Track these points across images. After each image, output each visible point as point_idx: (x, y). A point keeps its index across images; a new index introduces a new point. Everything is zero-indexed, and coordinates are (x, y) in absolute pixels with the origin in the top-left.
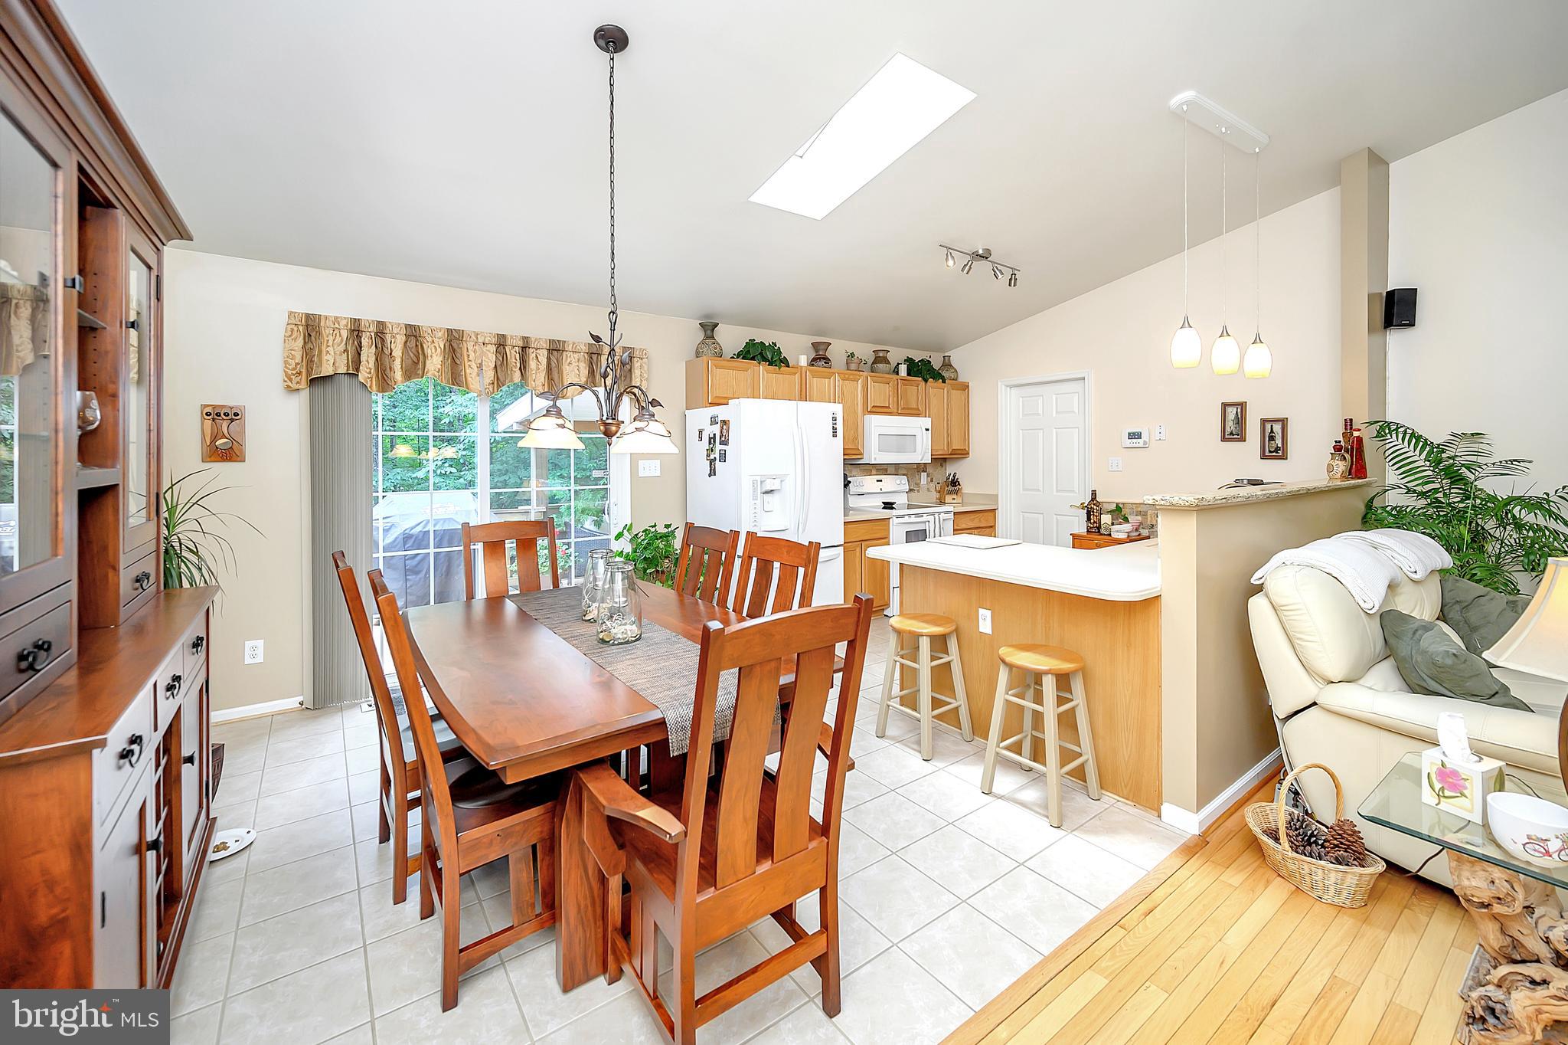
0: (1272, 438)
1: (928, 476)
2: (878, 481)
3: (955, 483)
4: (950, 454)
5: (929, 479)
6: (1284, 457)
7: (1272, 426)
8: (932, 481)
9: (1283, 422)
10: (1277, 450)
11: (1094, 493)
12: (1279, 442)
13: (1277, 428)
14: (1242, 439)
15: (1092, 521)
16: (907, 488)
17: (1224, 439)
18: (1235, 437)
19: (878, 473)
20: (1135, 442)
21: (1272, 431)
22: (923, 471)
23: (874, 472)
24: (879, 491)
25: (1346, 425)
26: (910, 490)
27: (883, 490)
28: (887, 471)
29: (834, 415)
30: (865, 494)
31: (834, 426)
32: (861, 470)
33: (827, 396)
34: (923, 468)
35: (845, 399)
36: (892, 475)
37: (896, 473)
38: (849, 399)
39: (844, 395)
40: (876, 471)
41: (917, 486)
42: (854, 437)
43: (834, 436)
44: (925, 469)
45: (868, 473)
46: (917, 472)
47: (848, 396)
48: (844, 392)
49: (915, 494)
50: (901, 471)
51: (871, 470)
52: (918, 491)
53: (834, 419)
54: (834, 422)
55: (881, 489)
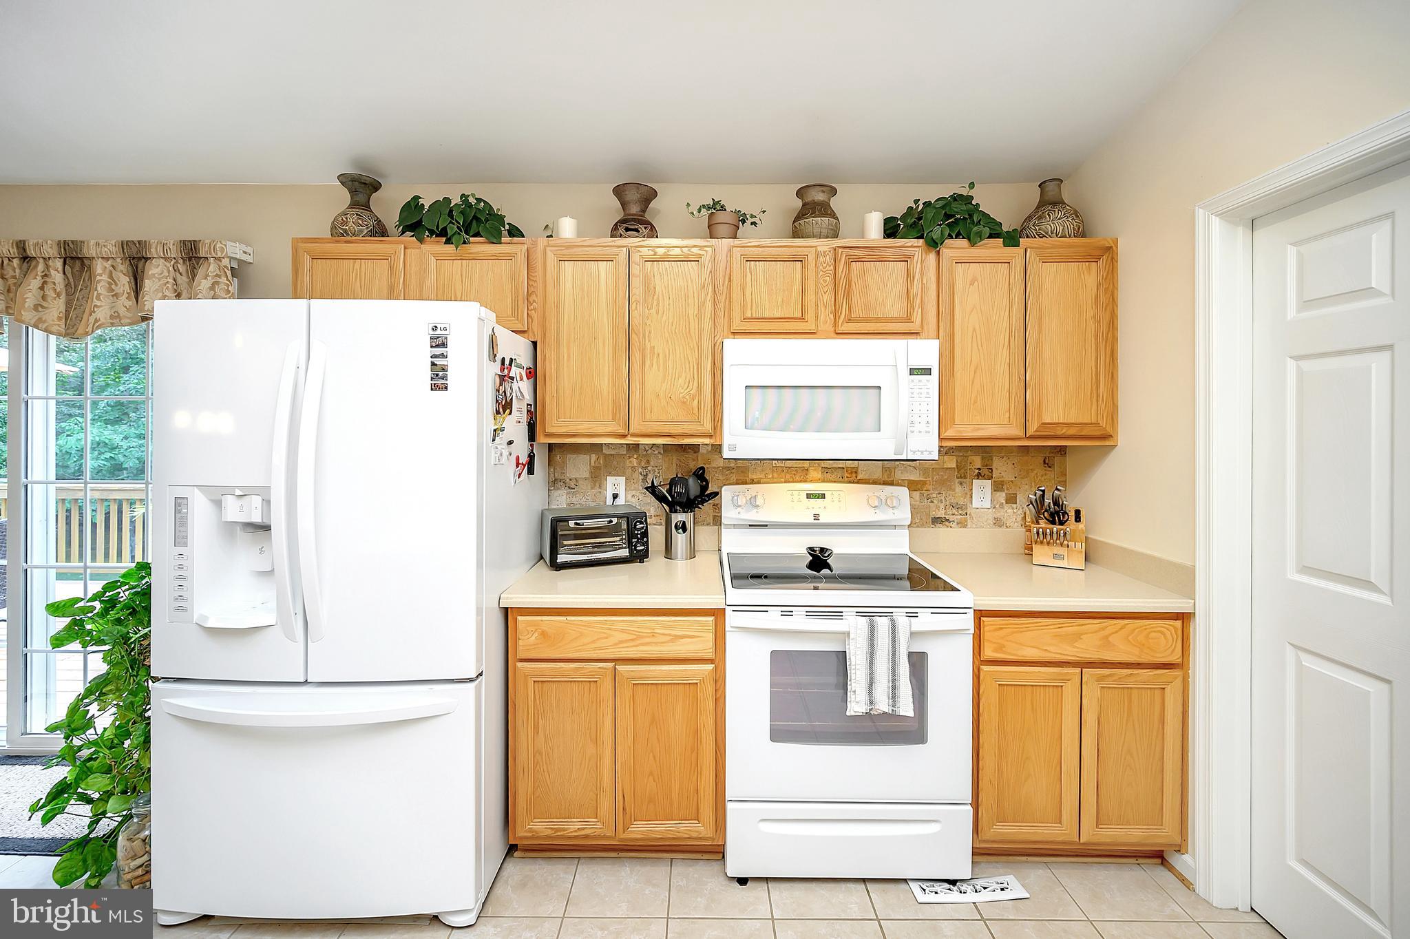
1: (998, 488)
2: (809, 496)
3: (1055, 514)
4: (1033, 438)
5: (1001, 495)
8: (1011, 500)
16: (902, 516)
19: (828, 476)
23: (814, 474)
24: (811, 520)
26: (939, 520)
28: (856, 473)
29: (438, 332)
30: (767, 526)
31: (439, 361)
32: (773, 470)
33: (604, 300)
34: (980, 469)
35: (658, 304)
36: (875, 483)
37: (886, 478)
38: (669, 305)
39: (656, 297)
40: (822, 473)
41: (956, 513)
42: (689, 395)
43: (434, 387)
44: (985, 471)
45: (797, 478)
46: (958, 478)
47: (668, 298)
48: (655, 288)
49: (949, 529)
50: (902, 473)
51: (807, 470)
52: (962, 524)
53: (439, 342)
54: (438, 351)
55: (816, 517)
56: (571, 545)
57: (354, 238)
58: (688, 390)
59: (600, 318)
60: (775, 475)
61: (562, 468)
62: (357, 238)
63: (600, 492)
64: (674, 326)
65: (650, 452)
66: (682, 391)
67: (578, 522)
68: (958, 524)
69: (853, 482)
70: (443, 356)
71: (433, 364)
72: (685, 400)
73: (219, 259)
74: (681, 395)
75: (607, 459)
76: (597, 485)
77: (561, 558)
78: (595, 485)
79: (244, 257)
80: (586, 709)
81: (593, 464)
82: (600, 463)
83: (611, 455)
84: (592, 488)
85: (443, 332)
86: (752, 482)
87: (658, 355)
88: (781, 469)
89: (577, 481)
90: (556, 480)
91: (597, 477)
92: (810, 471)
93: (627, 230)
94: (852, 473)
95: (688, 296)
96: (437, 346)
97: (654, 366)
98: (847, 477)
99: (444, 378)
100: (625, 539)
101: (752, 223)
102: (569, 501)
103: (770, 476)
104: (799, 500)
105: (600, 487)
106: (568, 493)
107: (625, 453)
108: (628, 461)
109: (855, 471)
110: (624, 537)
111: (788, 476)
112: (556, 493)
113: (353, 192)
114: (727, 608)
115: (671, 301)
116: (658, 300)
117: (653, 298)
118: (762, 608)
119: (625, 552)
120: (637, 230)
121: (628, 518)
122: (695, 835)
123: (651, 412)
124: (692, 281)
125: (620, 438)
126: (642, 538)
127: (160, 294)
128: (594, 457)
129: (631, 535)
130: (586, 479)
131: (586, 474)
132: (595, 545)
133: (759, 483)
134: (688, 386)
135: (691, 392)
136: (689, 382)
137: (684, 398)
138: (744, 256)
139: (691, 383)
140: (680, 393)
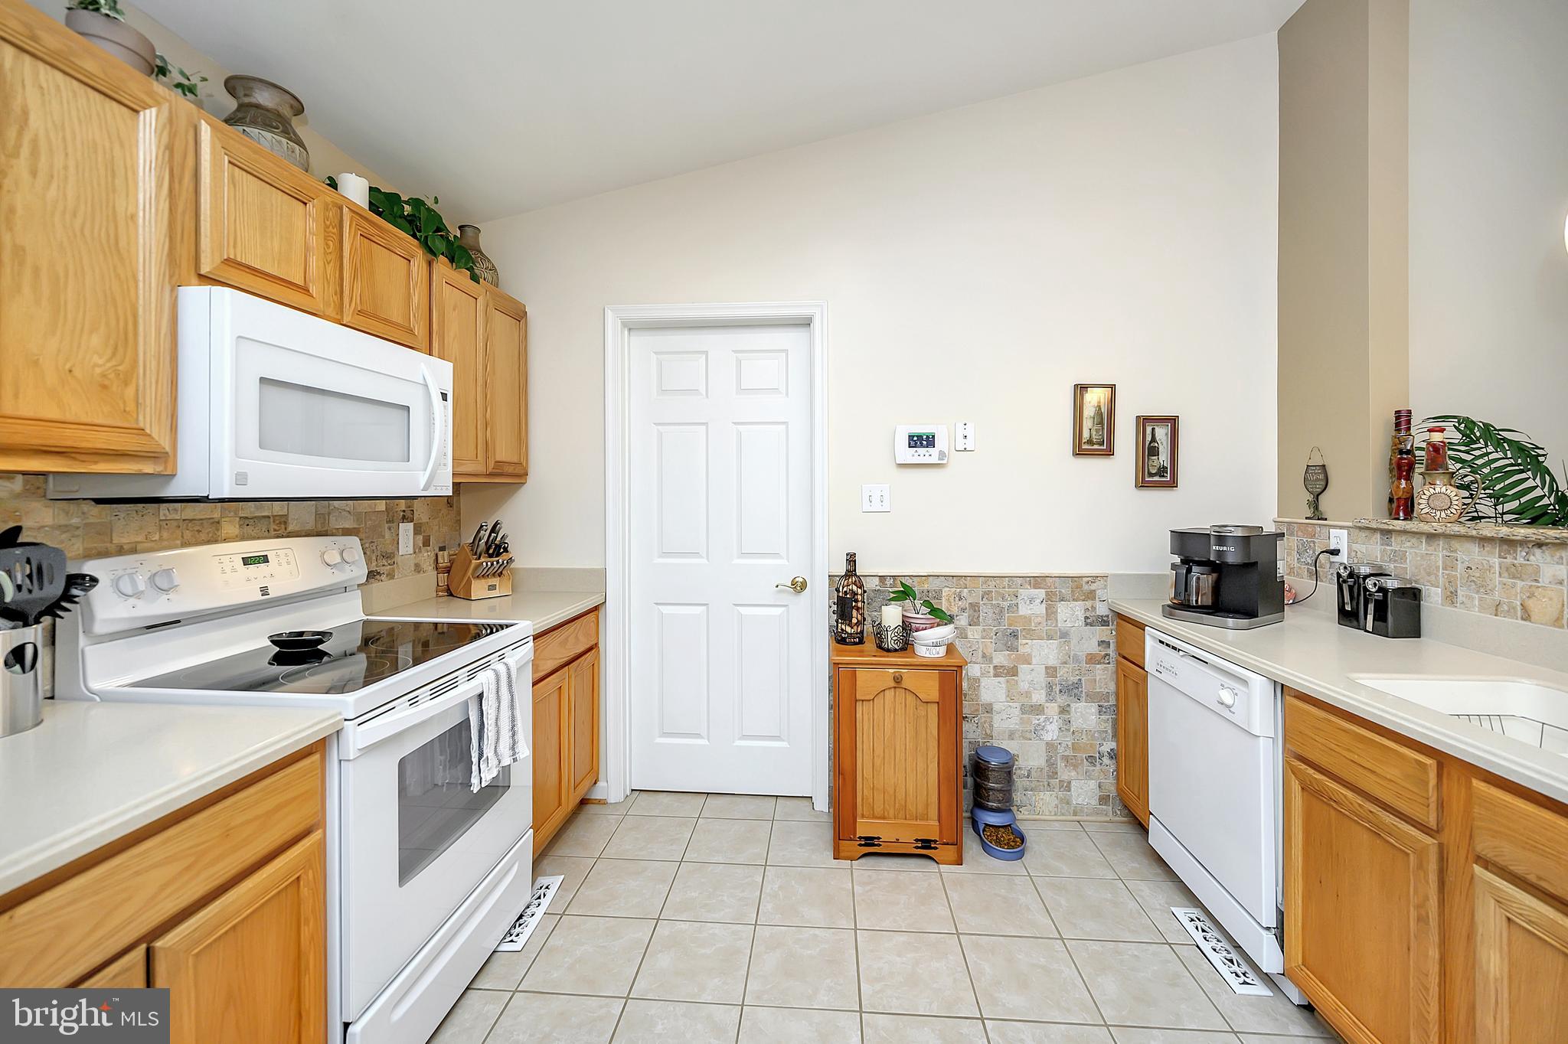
0: (1153, 451)
1: (417, 531)
2: (246, 561)
3: (497, 548)
4: (491, 475)
5: (420, 538)
6: (1173, 484)
7: (1153, 429)
8: (426, 543)
9: (1173, 422)
10: (1162, 471)
11: (851, 559)
12: (1164, 458)
13: (1162, 433)
14: (1109, 452)
15: (854, 621)
16: (360, 572)
17: (1079, 452)
18: (1096, 447)
19: (249, 530)
20: (922, 455)
21: (1153, 439)
22: (404, 519)
23: (230, 528)
24: (258, 597)
25: (1398, 425)
26: (372, 575)
27: (273, 593)
28: (285, 523)
30: (179, 621)
32: (160, 526)
34: (404, 511)
36: (308, 535)
37: (320, 528)
39: (28, 134)
40: (240, 526)
41: (386, 564)
42: (117, 373)
44: (408, 514)
45: (203, 536)
46: (387, 522)
49: (381, 583)
50: (336, 520)
51: (218, 522)
52: (391, 576)
55: (264, 591)
58: (113, 363)
60: (165, 535)
68: (387, 576)
69: (283, 537)
72: (107, 382)
74: (98, 370)
86: (121, 551)
88: (175, 524)
92: (224, 524)
94: (280, 523)
97: (24, 292)
98: (275, 530)
103: (157, 537)
104: (234, 570)
109: (283, 520)
111: (188, 534)
117: (21, 135)
123: (17, 397)
133: (134, 551)
134: (114, 354)
135: (120, 368)
136: (116, 348)
137: (104, 376)
138: (227, 152)
139: (121, 350)
140: (96, 365)
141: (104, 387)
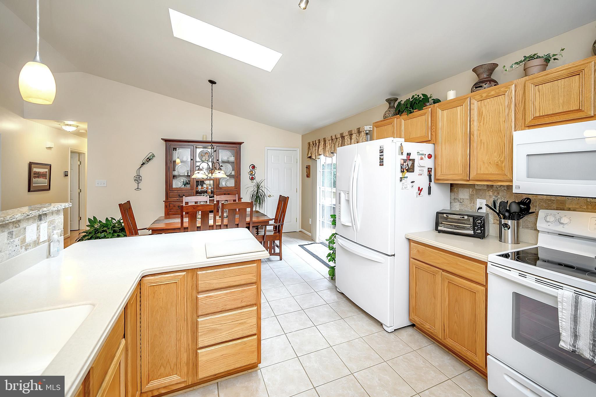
29: (381, 148)
31: (382, 157)
32: (587, 204)
33: (459, 124)
35: (484, 120)
38: (489, 119)
39: (483, 117)
42: (500, 161)
43: (380, 165)
47: (489, 116)
48: (482, 113)
53: (381, 151)
54: (381, 154)
56: (445, 224)
57: (388, 118)
58: (499, 159)
59: (457, 131)
61: (457, 194)
62: (389, 118)
63: (474, 206)
64: (492, 129)
65: (499, 188)
66: (496, 159)
67: (448, 215)
70: (382, 155)
71: (380, 158)
72: (498, 163)
73: (363, 131)
74: (496, 161)
75: (477, 191)
76: (472, 202)
77: (439, 228)
78: (471, 202)
79: (370, 129)
80: (432, 284)
81: (470, 193)
82: (473, 193)
83: (479, 189)
84: (470, 204)
85: (382, 148)
87: (484, 143)
89: (463, 200)
90: (454, 199)
91: (472, 199)
93: (476, 88)
95: (499, 112)
96: (381, 153)
97: (482, 149)
99: (383, 162)
100: (471, 226)
101: (555, 59)
102: (460, 208)
105: (474, 203)
106: (459, 205)
107: (486, 188)
108: (487, 192)
110: (471, 225)
112: (455, 204)
113: (390, 104)
114: (488, 262)
115: (490, 117)
116: (484, 118)
117: (481, 118)
118: (509, 269)
119: (471, 232)
120: (481, 87)
121: (473, 217)
122: (474, 361)
123: (480, 170)
124: (502, 105)
125: (466, 182)
126: (481, 227)
127: (354, 143)
128: (471, 190)
129: (474, 225)
130: (467, 199)
131: (468, 197)
132: (455, 226)
134: (499, 157)
135: (501, 160)
136: (500, 155)
137: (497, 162)
138: (533, 84)
139: (501, 155)
140: (495, 160)
141: (497, 165)
